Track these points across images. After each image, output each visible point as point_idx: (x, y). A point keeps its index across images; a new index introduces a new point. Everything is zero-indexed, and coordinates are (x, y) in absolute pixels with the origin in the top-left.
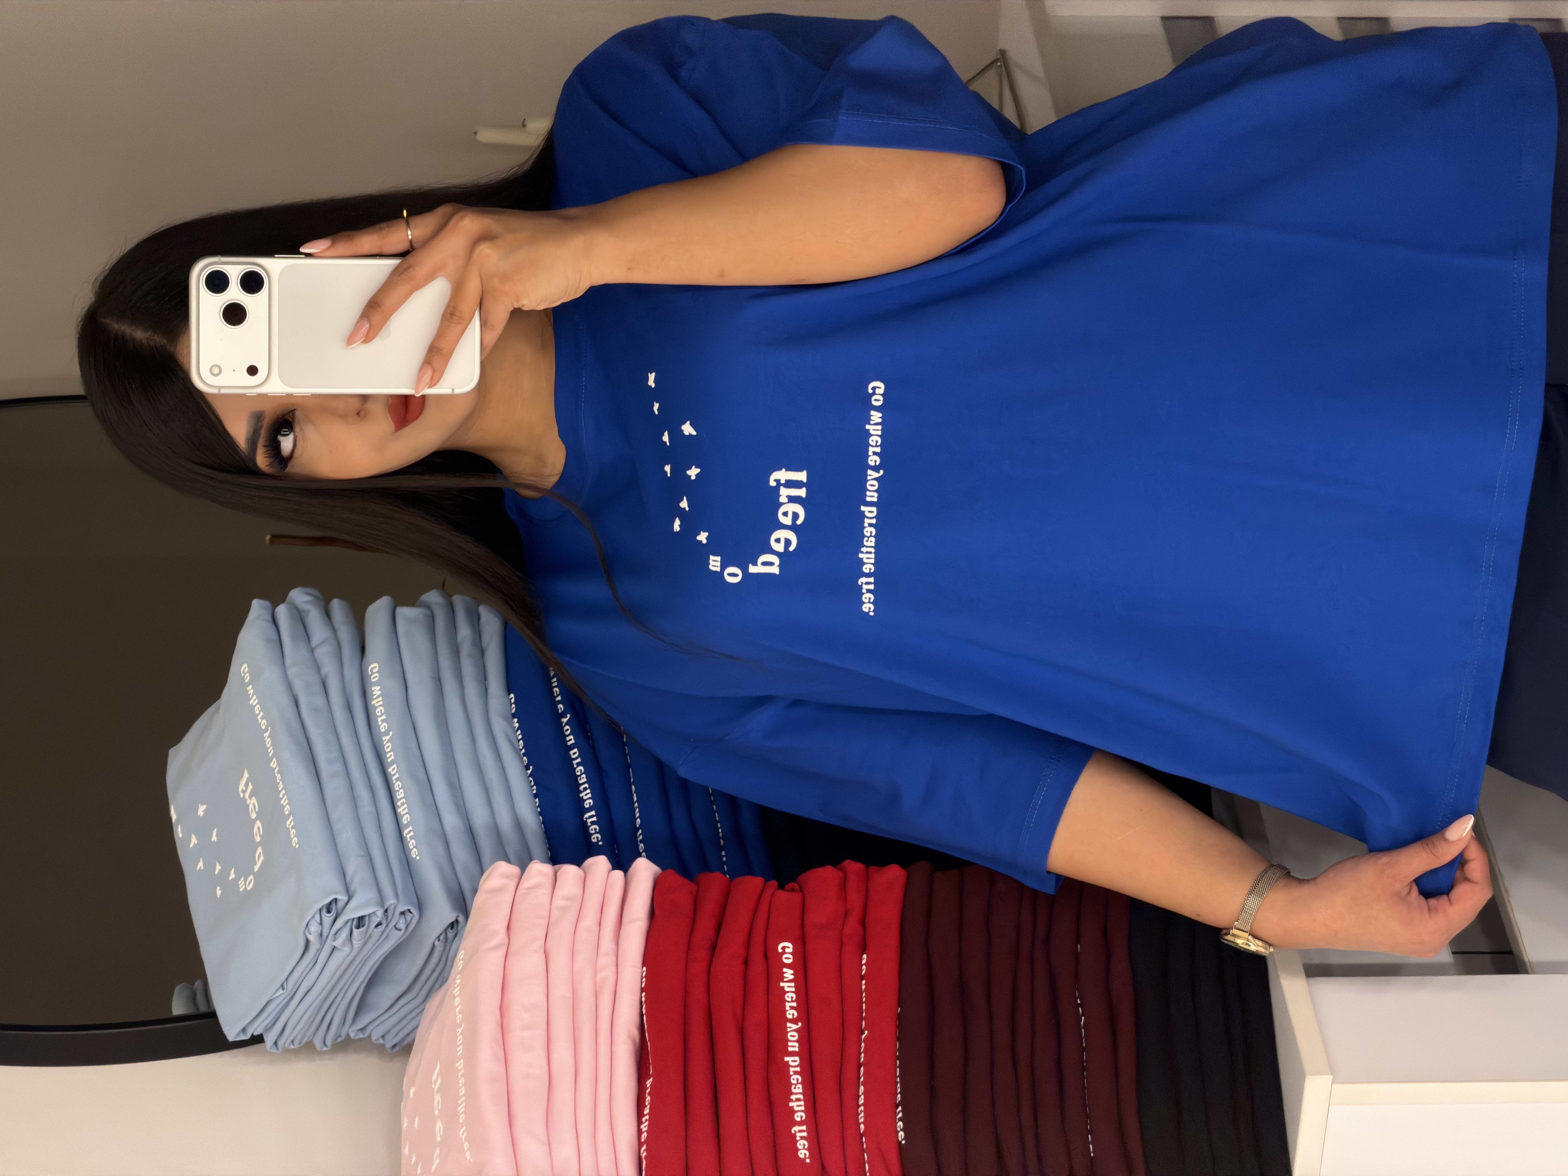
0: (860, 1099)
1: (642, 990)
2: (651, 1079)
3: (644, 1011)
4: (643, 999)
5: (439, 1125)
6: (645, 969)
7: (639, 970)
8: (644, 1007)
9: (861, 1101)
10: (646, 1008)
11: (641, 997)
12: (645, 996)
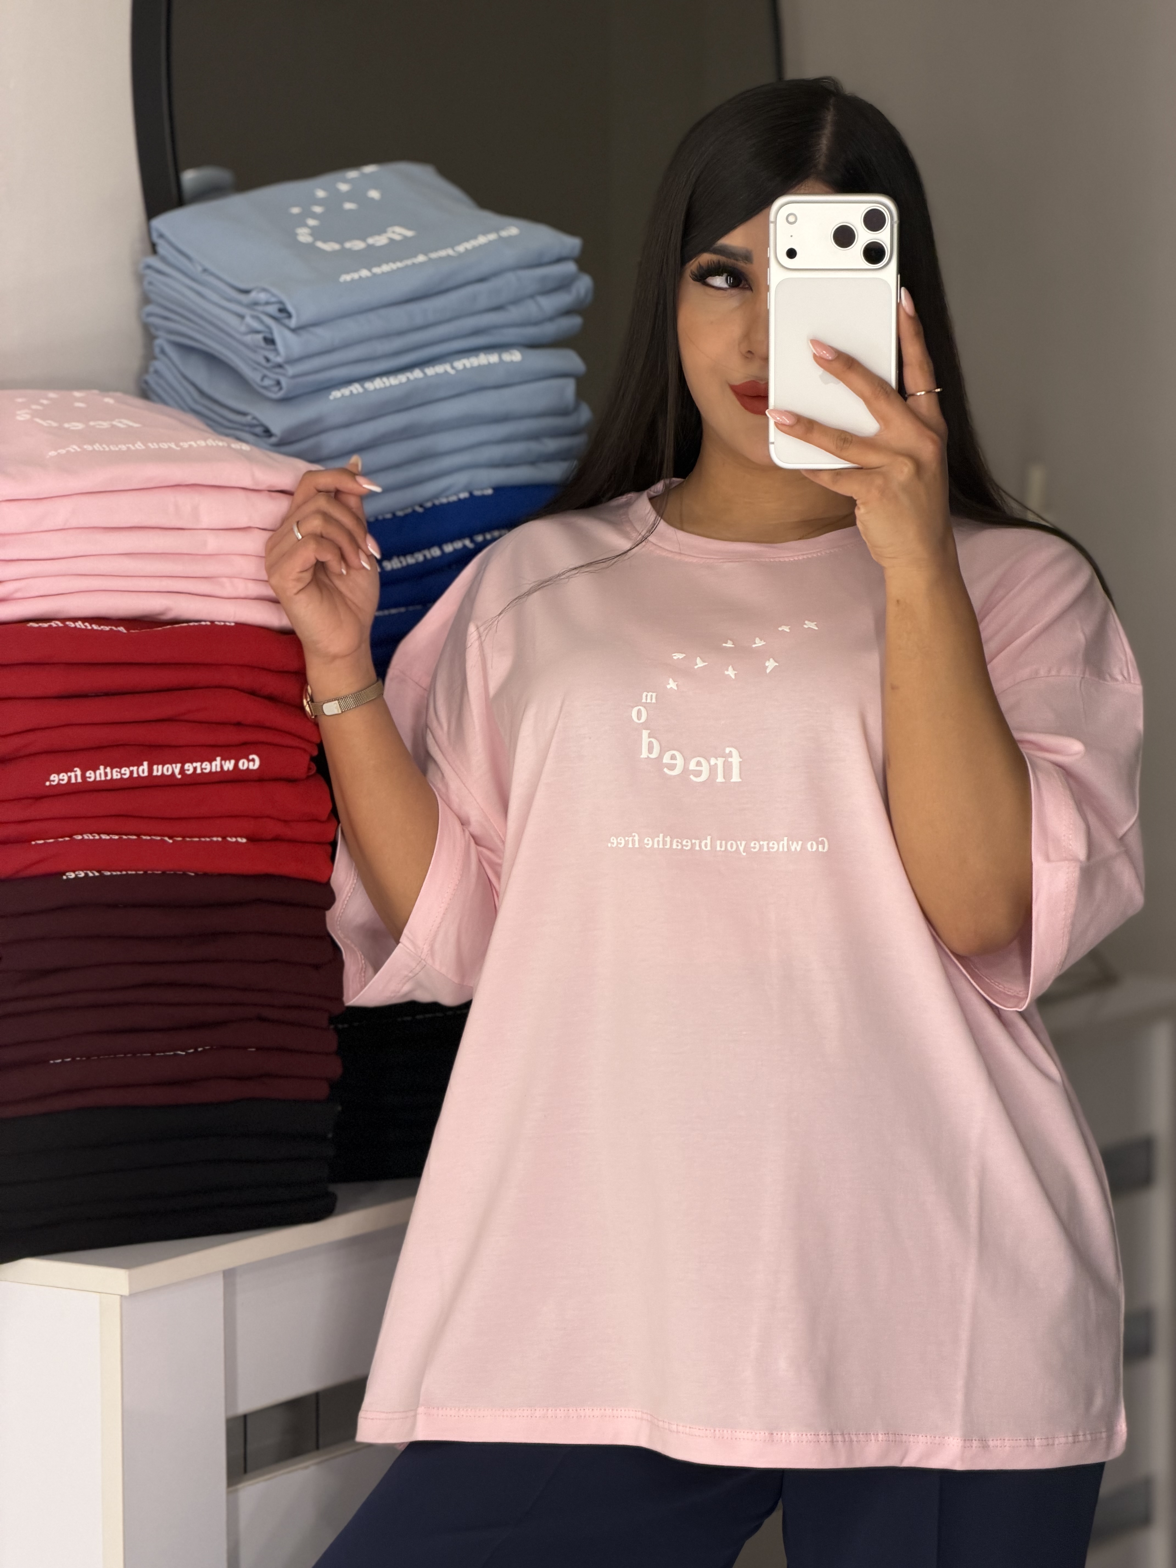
0: (106, 835)
1: (212, 622)
2: (125, 631)
3: (191, 624)
4: (203, 623)
5: (79, 426)
6: (233, 624)
7: (231, 619)
8: (196, 624)
9: (104, 837)
10: (194, 626)
11: (205, 621)
12: (206, 625)
